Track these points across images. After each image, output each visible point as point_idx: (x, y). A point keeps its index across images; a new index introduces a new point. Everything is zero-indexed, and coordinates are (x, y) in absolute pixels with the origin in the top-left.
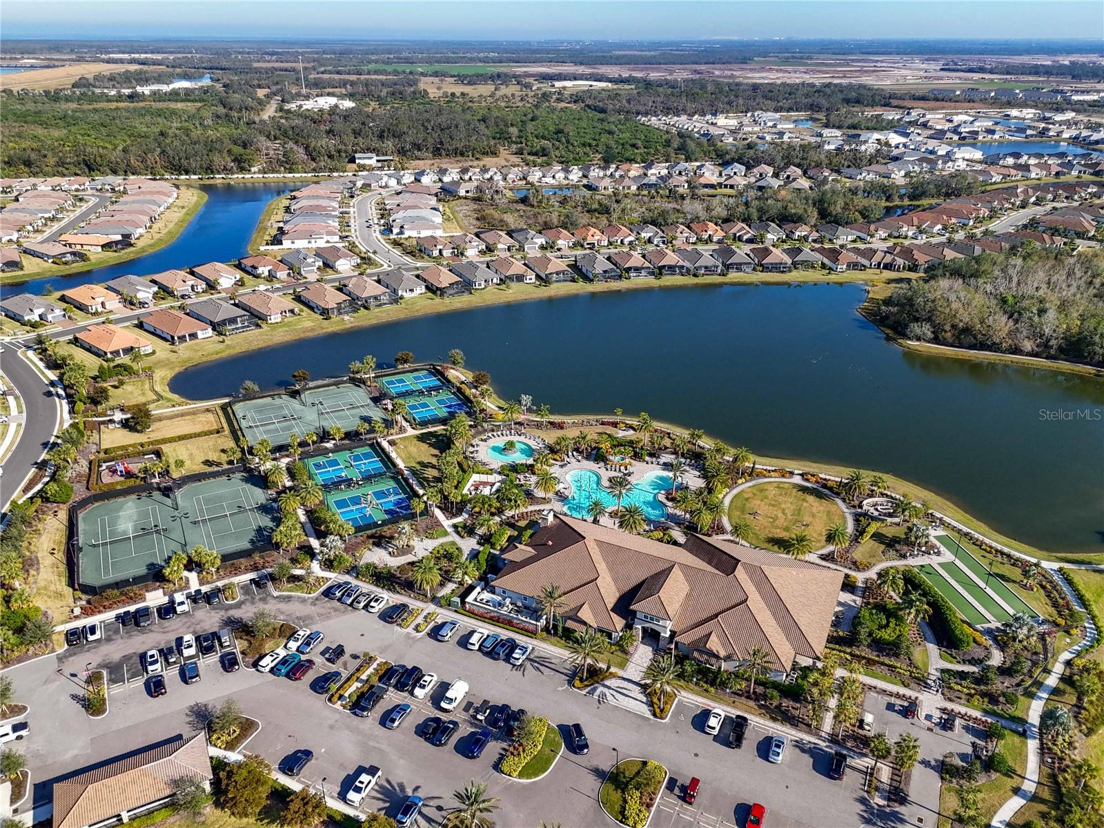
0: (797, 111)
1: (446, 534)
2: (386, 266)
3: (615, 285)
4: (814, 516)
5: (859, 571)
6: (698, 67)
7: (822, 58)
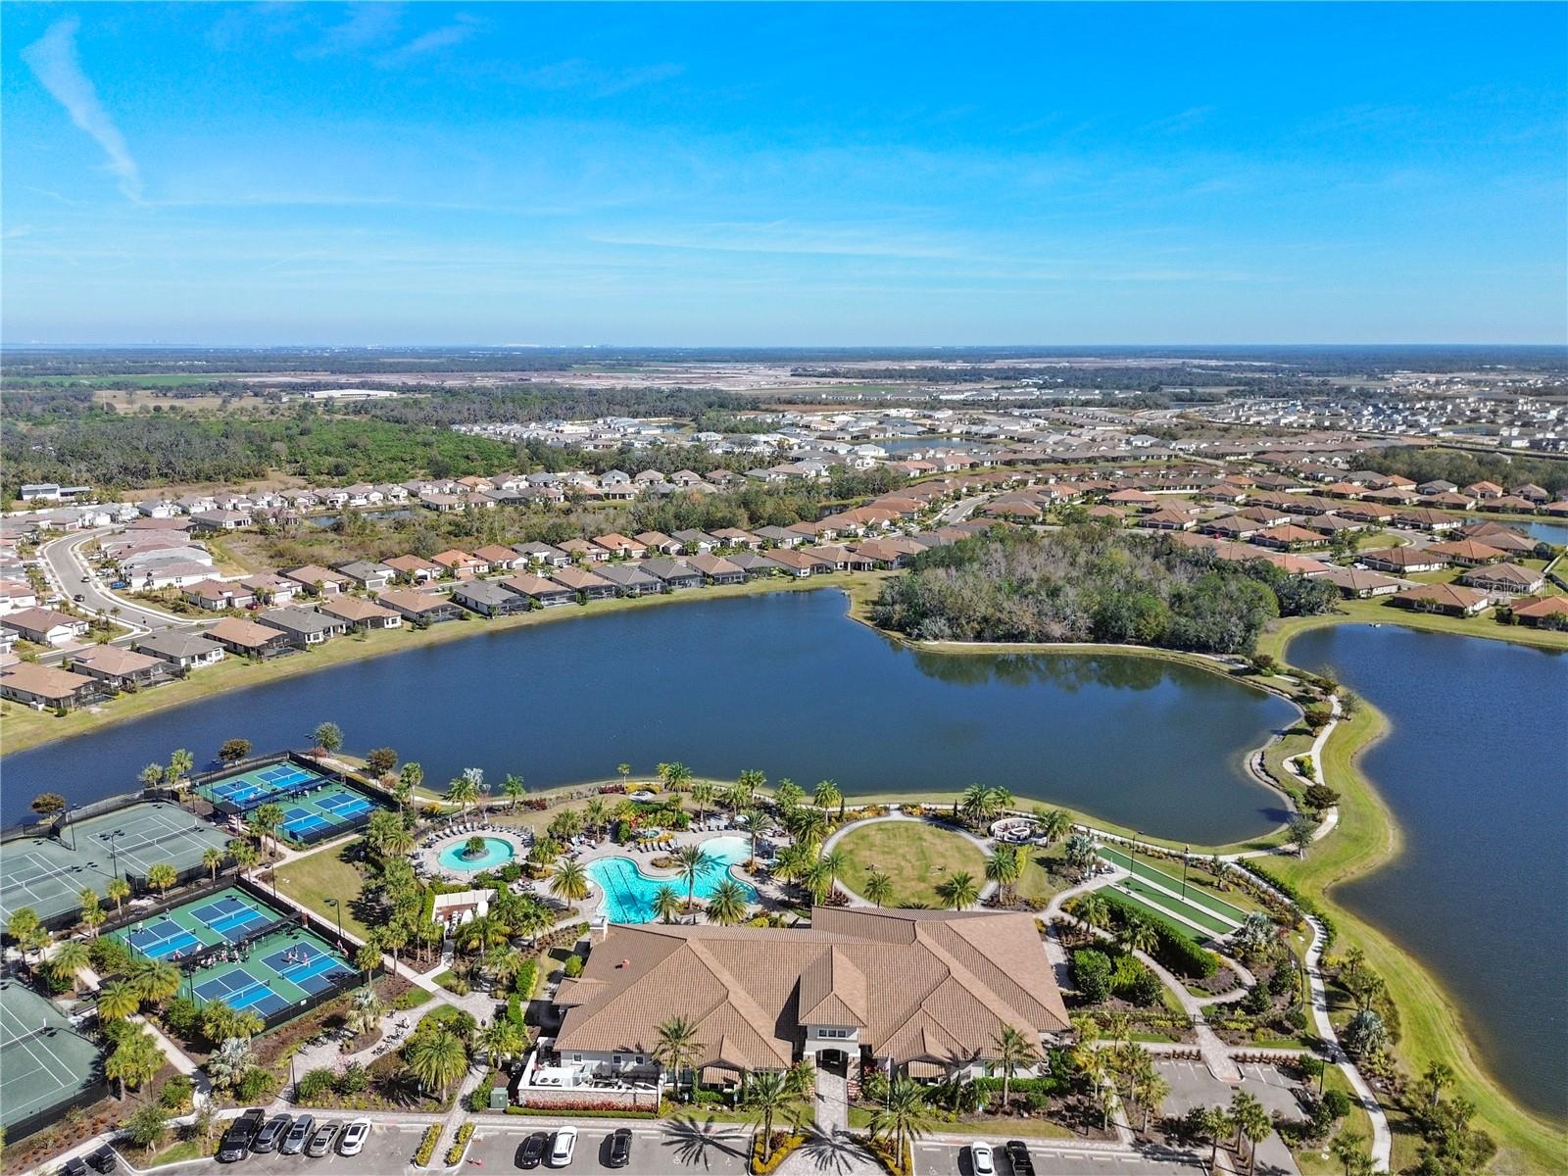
0: (655, 416)
1: (427, 996)
2: (137, 631)
3: (524, 618)
4: (943, 856)
5: (1038, 911)
6: (505, 374)
7: (654, 365)
